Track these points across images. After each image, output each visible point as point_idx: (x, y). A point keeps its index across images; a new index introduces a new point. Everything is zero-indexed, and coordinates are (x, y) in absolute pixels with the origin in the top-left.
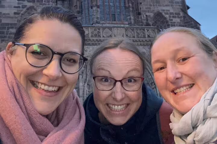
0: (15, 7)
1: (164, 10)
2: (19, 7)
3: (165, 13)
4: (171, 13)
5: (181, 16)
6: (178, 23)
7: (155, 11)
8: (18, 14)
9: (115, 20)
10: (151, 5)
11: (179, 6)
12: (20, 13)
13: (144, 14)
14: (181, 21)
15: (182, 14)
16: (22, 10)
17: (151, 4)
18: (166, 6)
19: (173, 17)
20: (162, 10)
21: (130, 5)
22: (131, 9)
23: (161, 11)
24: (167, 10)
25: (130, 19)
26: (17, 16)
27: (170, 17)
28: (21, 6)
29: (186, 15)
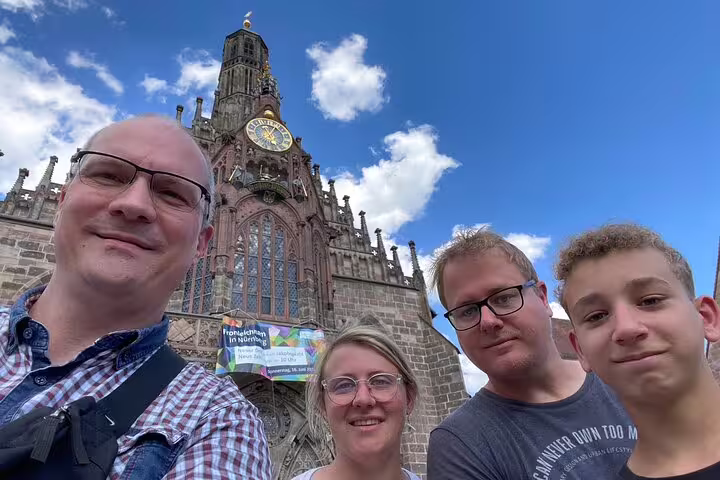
0: (9, 270)
1: (382, 314)
2: (22, 271)
3: (384, 321)
4: (397, 323)
5: (419, 331)
6: (411, 344)
7: (364, 315)
8: (15, 287)
9: (269, 313)
10: (354, 300)
11: (415, 307)
12: (21, 286)
13: (339, 318)
14: (418, 340)
15: (420, 326)
16: (28, 280)
17: (357, 298)
18: (388, 305)
19: (402, 331)
20: (377, 313)
21: (310, 280)
22: (311, 290)
23: (375, 316)
24: (388, 315)
25: (307, 312)
26: (9, 292)
27: (395, 330)
28: (27, 268)
29: (429, 329)
